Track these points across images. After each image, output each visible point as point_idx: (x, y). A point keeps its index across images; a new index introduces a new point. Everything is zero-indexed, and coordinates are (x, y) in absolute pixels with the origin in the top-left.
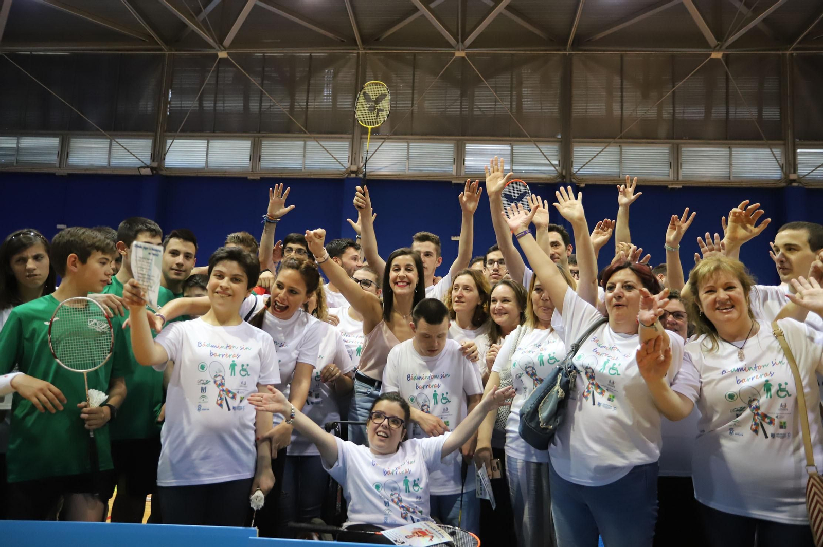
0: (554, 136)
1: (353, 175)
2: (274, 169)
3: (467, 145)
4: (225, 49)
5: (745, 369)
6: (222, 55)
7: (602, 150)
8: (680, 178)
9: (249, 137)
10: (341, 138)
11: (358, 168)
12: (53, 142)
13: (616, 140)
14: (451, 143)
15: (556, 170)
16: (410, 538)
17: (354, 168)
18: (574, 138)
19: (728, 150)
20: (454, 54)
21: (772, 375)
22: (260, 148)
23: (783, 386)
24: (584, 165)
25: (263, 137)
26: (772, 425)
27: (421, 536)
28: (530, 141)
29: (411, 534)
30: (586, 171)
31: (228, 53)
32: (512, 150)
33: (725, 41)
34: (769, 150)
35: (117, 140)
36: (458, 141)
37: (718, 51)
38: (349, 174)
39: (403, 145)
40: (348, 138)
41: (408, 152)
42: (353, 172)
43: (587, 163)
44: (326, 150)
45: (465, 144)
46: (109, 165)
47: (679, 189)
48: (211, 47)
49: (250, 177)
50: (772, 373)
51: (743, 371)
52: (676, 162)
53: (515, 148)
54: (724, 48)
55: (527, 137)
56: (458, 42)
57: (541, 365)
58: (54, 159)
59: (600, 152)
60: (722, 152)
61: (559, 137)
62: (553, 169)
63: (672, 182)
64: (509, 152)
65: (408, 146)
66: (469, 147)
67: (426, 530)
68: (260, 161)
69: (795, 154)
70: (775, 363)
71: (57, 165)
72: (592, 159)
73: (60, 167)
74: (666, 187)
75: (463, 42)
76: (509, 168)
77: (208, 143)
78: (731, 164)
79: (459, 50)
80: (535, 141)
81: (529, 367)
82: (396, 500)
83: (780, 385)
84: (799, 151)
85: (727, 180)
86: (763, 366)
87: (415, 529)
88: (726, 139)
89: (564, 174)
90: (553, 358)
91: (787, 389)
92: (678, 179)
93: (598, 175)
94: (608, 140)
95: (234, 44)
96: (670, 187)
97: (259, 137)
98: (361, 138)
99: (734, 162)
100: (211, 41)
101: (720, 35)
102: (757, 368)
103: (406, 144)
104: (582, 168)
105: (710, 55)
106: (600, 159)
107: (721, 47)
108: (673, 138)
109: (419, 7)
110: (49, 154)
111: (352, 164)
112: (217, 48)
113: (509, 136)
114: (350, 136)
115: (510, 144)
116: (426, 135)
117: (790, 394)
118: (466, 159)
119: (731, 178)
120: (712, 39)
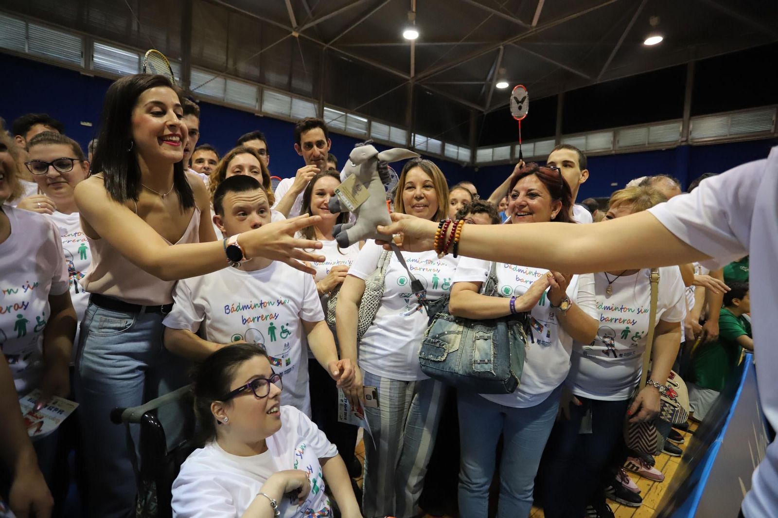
0: (177, 58)
3: (95, 43)
5: (611, 308)
7: (214, 79)
8: (263, 110)
13: (224, 74)
14: (78, 37)
18: (193, 64)
19: (290, 98)
24: (199, 87)
30: (200, 91)
32: (140, 59)
36: (85, 37)
43: (202, 86)
45: (93, 41)
47: (261, 117)
52: (260, 99)
59: (212, 80)
60: (286, 99)
61: (180, 59)
63: (258, 112)
64: (137, 61)
66: (98, 46)
69: (323, 110)
72: (206, 83)
74: (254, 114)
84: (325, 108)
85: (288, 118)
88: (290, 91)
89: (183, 90)
92: (261, 110)
93: (207, 95)
94: (217, 72)
96: (256, 114)
99: (293, 107)
101: (299, 22)
104: (197, 88)
106: (211, 84)
108: (259, 82)
113: (137, 47)
115: (138, 54)
118: (95, 55)
119: (291, 117)
120: (294, 23)
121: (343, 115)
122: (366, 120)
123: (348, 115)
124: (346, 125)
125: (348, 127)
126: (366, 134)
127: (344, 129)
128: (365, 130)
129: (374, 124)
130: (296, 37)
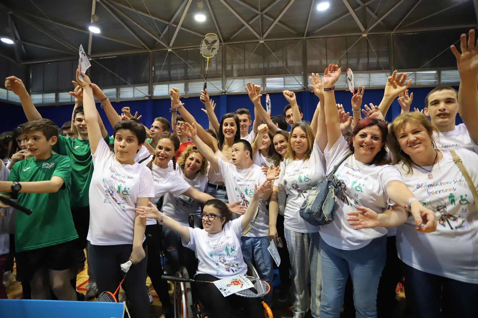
0: (300, 73)
1: (223, 94)
2: (194, 93)
4: (171, 48)
5: (434, 185)
6: (170, 50)
9: (183, 82)
10: (218, 79)
11: (225, 91)
12: (114, 90)
14: (260, 78)
15: (302, 86)
16: (230, 286)
17: (224, 91)
18: (308, 73)
19: (369, 74)
20: (259, 42)
21: (455, 190)
22: (188, 86)
23: (464, 197)
25: (189, 81)
26: (456, 221)
27: (236, 284)
28: (291, 76)
29: (230, 283)
31: (172, 50)
32: (284, 79)
33: (368, 29)
34: (385, 74)
35: (136, 87)
36: (263, 77)
37: (366, 33)
38: (222, 93)
39: (242, 81)
40: (220, 79)
41: (244, 83)
42: (223, 92)
44: (212, 84)
45: (266, 78)
46: (134, 97)
48: (165, 48)
49: (185, 97)
50: (455, 189)
51: (432, 186)
53: (285, 79)
54: (368, 32)
55: (290, 74)
56: (260, 37)
57: (300, 182)
58: (115, 96)
60: (366, 75)
61: (303, 73)
62: (301, 86)
64: (283, 80)
65: (244, 81)
66: (268, 79)
67: (239, 280)
68: (188, 91)
70: (456, 181)
71: (116, 99)
73: (117, 99)
74: (345, 90)
75: (262, 36)
76: (283, 87)
77: (168, 86)
78: (370, 80)
79: (261, 40)
80: (293, 75)
81: (294, 184)
82: (222, 261)
83: (461, 197)
85: (369, 87)
86: (447, 183)
87: (233, 279)
88: (368, 70)
89: (305, 87)
90: (307, 178)
91: (467, 199)
94: (321, 73)
95: (173, 46)
96: (346, 90)
97: (187, 82)
98: (226, 79)
100: (164, 45)
101: (366, 28)
102: (442, 184)
103: (243, 80)
105: (362, 35)
107: (366, 32)
109: (245, 24)
110: (113, 95)
111: (223, 89)
112: (167, 47)
113: (283, 74)
114: (222, 78)
115: (284, 77)
116: (250, 76)
117: (469, 202)
118: (266, 84)
119: (370, 86)
120: (363, 29)
121: (412, 74)
122: (435, 72)
123: (417, 72)
124: (415, 81)
125: (417, 81)
126: (436, 82)
127: (414, 83)
128: (436, 80)
129: (443, 72)
130: (365, 37)
